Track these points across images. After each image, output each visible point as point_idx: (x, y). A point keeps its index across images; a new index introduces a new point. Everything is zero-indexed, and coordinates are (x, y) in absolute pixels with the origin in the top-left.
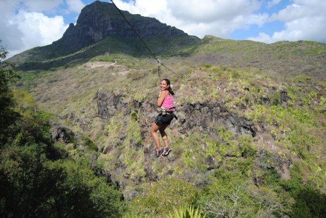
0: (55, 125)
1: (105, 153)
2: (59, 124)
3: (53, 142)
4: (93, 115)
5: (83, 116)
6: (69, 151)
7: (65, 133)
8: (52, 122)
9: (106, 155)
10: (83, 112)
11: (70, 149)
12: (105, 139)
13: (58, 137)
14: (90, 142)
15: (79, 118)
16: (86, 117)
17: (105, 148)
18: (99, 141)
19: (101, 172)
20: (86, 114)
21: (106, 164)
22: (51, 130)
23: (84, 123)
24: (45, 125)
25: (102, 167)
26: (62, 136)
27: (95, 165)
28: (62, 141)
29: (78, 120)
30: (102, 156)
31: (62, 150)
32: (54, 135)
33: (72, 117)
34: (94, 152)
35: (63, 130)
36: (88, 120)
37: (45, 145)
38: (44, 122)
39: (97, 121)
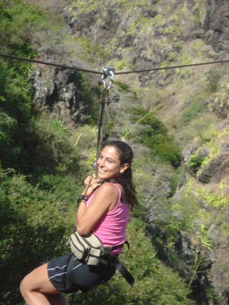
0: (49, 52)
1: (204, 180)
2: (63, 54)
3: (36, 113)
4: (185, 27)
5: (148, 29)
6: (84, 153)
7: (78, 85)
8: (42, 41)
9: (204, 189)
10: (152, 14)
11: (85, 144)
12: (212, 130)
13: (53, 98)
14: (157, 126)
15: (132, 31)
16: (158, 35)
17: (206, 162)
18: (189, 130)
19: (178, 246)
20: (160, 20)
21: (202, 219)
22: (34, 69)
23: (148, 53)
24: (14, 47)
25: (183, 226)
26: (67, 95)
27: (161, 217)
28: (65, 112)
29: (128, 41)
30: (192, 188)
31: (60, 146)
32: (43, 87)
33: (110, 26)
34: (165, 169)
35: (74, 76)
36: (165, 44)
37: (9, 120)
38: (14, 39)
39: (195, 53)
